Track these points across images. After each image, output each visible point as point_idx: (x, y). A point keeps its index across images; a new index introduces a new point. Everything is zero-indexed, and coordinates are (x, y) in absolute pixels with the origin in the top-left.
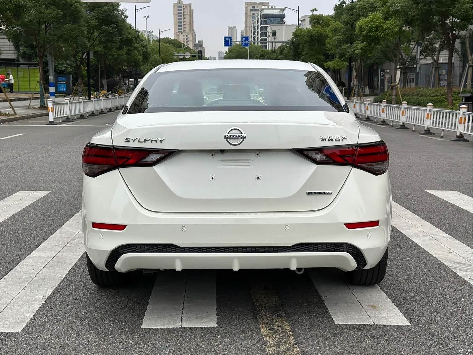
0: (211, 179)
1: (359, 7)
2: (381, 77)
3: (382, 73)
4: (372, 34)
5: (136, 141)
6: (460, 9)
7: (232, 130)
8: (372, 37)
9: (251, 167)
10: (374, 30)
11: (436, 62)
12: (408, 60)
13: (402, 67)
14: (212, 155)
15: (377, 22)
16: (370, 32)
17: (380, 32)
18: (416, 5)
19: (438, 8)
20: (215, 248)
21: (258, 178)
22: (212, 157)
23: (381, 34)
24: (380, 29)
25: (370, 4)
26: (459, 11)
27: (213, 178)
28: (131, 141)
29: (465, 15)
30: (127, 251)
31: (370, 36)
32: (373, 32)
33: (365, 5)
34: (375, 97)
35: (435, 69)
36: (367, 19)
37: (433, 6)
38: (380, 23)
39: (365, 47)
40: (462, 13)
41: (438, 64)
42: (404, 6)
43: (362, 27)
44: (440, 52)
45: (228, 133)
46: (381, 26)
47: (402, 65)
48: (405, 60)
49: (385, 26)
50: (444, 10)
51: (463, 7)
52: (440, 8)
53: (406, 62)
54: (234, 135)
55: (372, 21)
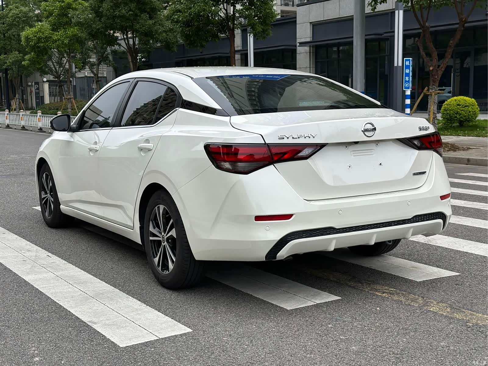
0: (348, 168)
1: (12, 16)
2: (35, 90)
3: (37, 86)
4: (42, 45)
5: (291, 138)
6: (144, 25)
7: (366, 124)
8: (40, 48)
9: (374, 155)
10: (43, 41)
11: (96, 76)
12: (62, 73)
13: (57, 81)
14: (347, 147)
15: (46, 33)
16: (38, 43)
17: (50, 43)
18: (98, 18)
19: (123, 23)
20: (355, 228)
21: (381, 164)
22: (346, 148)
23: (51, 45)
24: (49, 41)
25: (23, 13)
26: (143, 26)
27: (350, 167)
28: (286, 138)
29: (148, 30)
30: (294, 238)
31: (38, 47)
32: (43, 43)
33: (18, 14)
34: (32, 111)
35: (96, 82)
36: (34, 29)
37: (117, 20)
38: (49, 34)
39: (33, 58)
40: (145, 29)
41: (98, 77)
42: (87, 19)
43: (29, 37)
44: (99, 66)
45: (364, 127)
46: (51, 37)
47: (57, 78)
48: (59, 73)
49: (55, 38)
50: (128, 25)
51: (147, 24)
52: (124, 23)
53: (60, 75)
54: (369, 128)
55: (40, 31)
